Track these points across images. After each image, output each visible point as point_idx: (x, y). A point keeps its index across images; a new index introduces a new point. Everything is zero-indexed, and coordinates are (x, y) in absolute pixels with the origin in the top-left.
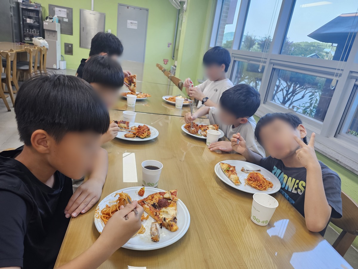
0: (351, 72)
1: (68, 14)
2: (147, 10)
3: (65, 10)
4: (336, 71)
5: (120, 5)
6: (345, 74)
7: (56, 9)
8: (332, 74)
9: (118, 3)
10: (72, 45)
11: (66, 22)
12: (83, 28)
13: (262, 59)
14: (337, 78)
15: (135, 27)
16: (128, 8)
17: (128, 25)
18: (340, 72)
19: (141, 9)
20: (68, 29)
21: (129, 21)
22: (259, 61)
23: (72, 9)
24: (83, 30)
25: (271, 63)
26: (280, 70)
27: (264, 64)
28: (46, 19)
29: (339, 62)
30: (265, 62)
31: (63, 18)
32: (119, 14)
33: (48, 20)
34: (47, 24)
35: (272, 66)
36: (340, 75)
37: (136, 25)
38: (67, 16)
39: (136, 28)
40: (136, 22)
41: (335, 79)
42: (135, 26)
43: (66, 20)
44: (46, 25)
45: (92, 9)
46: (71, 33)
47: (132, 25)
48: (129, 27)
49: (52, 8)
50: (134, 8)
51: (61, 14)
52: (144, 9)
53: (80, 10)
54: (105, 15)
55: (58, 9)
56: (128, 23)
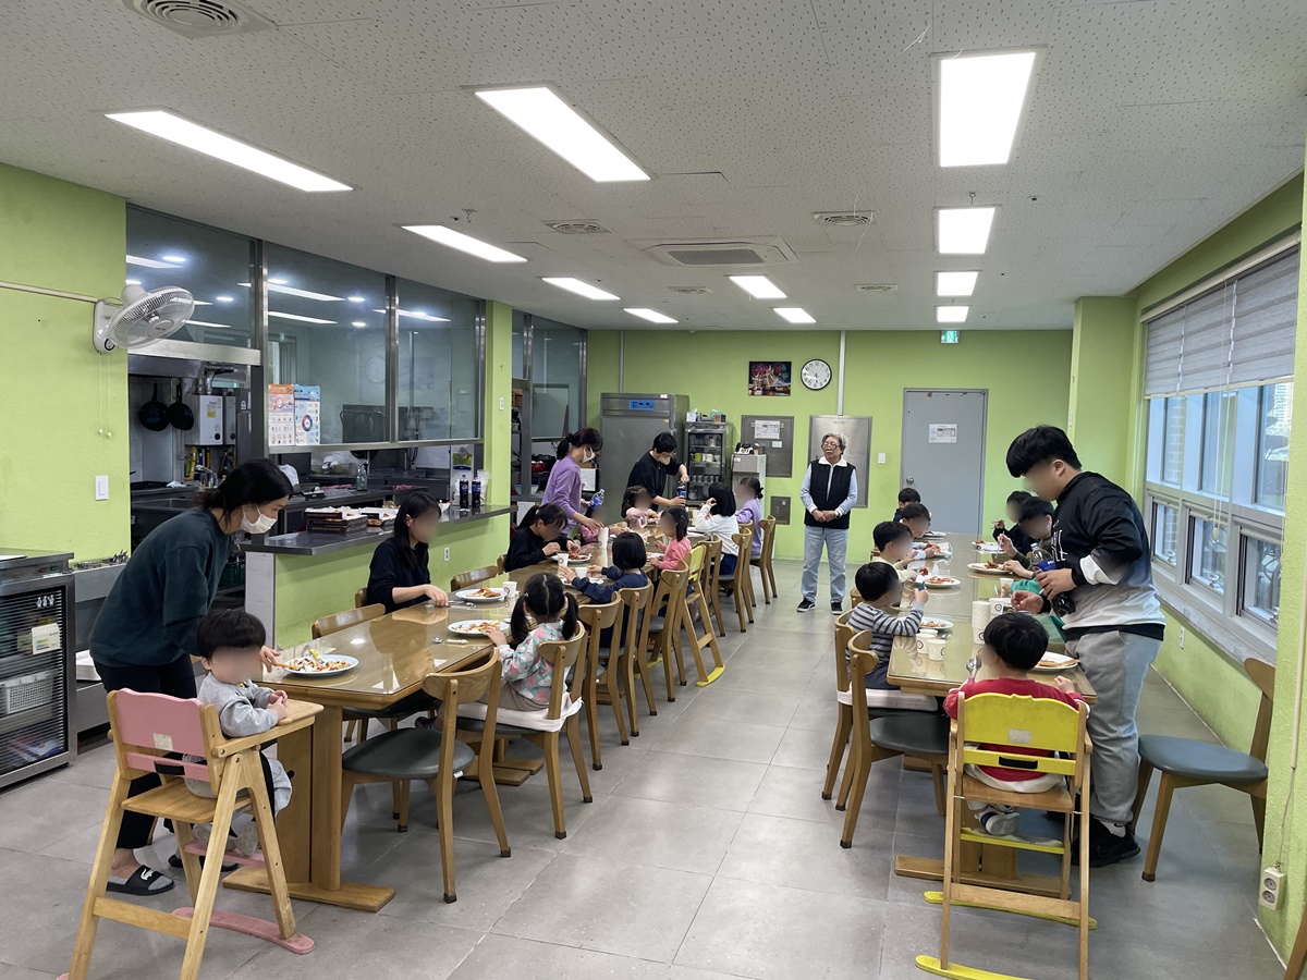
1: (782, 431)
2: (984, 393)
3: (778, 423)
5: (908, 391)
7: (758, 423)
9: (904, 388)
10: (788, 500)
11: (777, 449)
15: (950, 439)
16: (930, 395)
17: (931, 435)
19: (965, 393)
20: (781, 464)
21: (934, 427)
23: (792, 419)
25: (1235, 523)
28: (737, 450)
31: (771, 440)
32: (906, 412)
33: (740, 452)
34: (739, 460)
35: (1238, 530)
38: (781, 435)
39: (954, 440)
40: (955, 426)
42: (952, 435)
43: (778, 445)
44: (736, 462)
45: (840, 412)
46: (789, 474)
47: (942, 434)
48: (935, 441)
49: (748, 421)
50: (947, 393)
51: (767, 431)
52: (975, 391)
53: (811, 419)
54: (870, 420)
55: (762, 422)
56: (931, 430)
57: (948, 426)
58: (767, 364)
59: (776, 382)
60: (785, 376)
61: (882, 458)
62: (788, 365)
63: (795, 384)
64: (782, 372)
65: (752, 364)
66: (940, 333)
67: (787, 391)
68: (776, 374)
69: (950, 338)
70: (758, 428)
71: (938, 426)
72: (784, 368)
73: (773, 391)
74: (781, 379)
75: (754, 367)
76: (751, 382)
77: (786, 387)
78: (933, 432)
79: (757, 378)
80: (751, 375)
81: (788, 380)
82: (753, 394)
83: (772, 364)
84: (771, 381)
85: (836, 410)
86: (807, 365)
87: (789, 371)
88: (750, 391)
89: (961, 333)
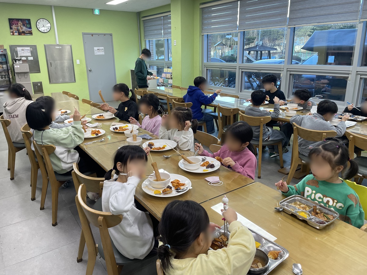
1: (32, 52)
2: (111, 35)
3: (29, 48)
5: (84, 34)
6: (354, 73)
7: (19, 49)
9: (82, 33)
10: (41, 83)
11: (31, 60)
12: (51, 63)
16: (92, 36)
19: (105, 35)
21: (96, 48)
23: (35, 46)
24: (51, 65)
26: (294, 74)
28: (16, 62)
31: (27, 57)
32: (84, 43)
34: (18, 66)
35: (289, 73)
37: (103, 50)
38: (31, 54)
40: (103, 48)
42: (102, 52)
43: (31, 58)
44: (17, 68)
45: (58, 42)
46: (39, 71)
47: (99, 51)
48: (97, 54)
49: (13, 48)
50: (99, 34)
51: (24, 53)
52: (108, 34)
53: (45, 46)
54: (71, 46)
55: (21, 48)
56: (95, 50)
57: (101, 48)
58: (18, 20)
59: (24, 29)
60: (28, 26)
61: (78, 62)
62: (29, 20)
63: (34, 29)
64: (27, 24)
65: (10, 20)
66: (93, 10)
67: (31, 33)
68: (24, 25)
69: (97, 12)
70: (19, 51)
72: (27, 22)
73: (24, 33)
75: (11, 22)
76: (11, 28)
77: (30, 31)
78: (96, 51)
79: (14, 27)
80: (10, 25)
81: (30, 28)
82: (13, 34)
83: (21, 20)
84: (22, 28)
85: (56, 42)
86: (38, 21)
87: (30, 23)
88: (12, 33)
89: (101, 11)
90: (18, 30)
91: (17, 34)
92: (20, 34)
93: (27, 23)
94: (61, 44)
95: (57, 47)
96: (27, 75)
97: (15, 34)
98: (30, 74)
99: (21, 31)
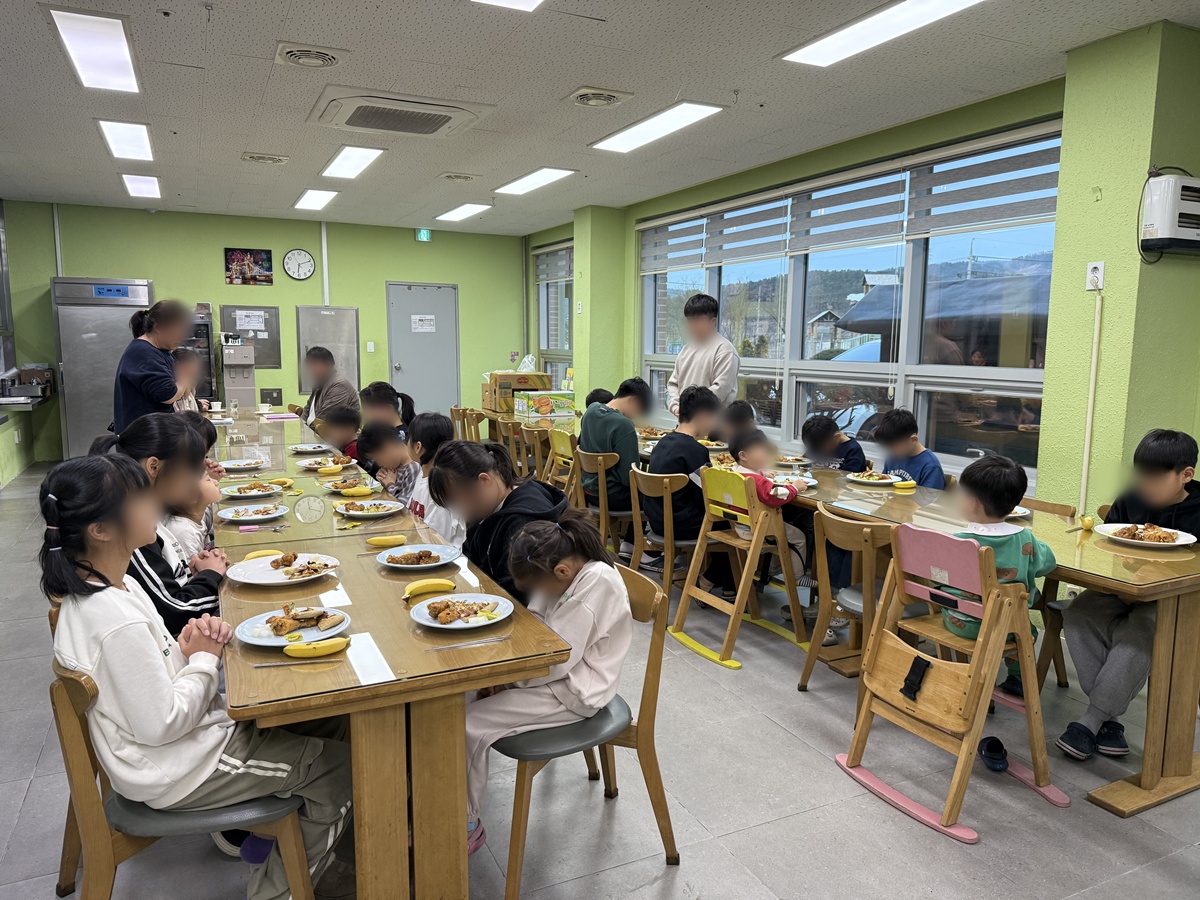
0: (907, 376)
1: (267, 322)
2: (455, 288)
3: (262, 313)
4: (890, 377)
5: (389, 285)
6: (901, 380)
7: (239, 314)
8: (886, 381)
9: (386, 282)
10: (279, 391)
11: (264, 340)
13: (777, 371)
14: (893, 385)
15: (430, 329)
16: (410, 288)
17: (413, 326)
18: (894, 377)
19: (439, 288)
20: (270, 355)
21: (415, 317)
22: (774, 374)
23: (276, 308)
25: (791, 375)
26: (807, 383)
27: (781, 378)
28: (227, 341)
29: (890, 363)
30: (781, 374)
31: (255, 331)
32: (389, 303)
33: (230, 344)
34: (232, 351)
35: (794, 379)
36: (896, 381)
38: (265, 326)
40: (433, 317)
41: (891, 386)
42: (431, 325)
43: (264, 335)
44: (229, 354)
45: (327, 303)
46: (278, 365)
47: (423, 324)
48: (417, 331)
49: (227, 312)
50: (425, 286)
51: (251, 323)
52: (447, 286)
53: (297, 309)
54: (357, 311)
55: (244, 313)
56: (413, 321)
57: (428, 317)
58: (245, 251)
59: (256, 271)
60: (266, 265)
61: (371, 347)
62: (269, 253)
63: (277, 273)
64: (263, 260)
65: (227, 251)
66: (415, 232)
67: (269, 280)
68: (256, 263)
69: (424, 236)
70: (240, 319)
71: (418, 317)
72: (264, 256)
73: (254, 279)
74: (262, 266)
75: (230, 254)
76: (228, 269)
77: (268, 276)
78: (415, 323)
79: (234, 266)
80: (228, 262)
81: (270, 269)
82: (231, 283)
83: (252, 252)
84: (251, 270)
85: (323, 301)
86: (289, 255)
87: (269, 260)
88: (228, 280)
89: (433, 233)
90: (243, 273)
91: (239, 281)
92: (245, 281)
93: (264, 258)
94: (334, 305)
95: (325, 313)
96: (249, 373)
97: (235, 281)
98: (256, 371)
99: (249, 275)
